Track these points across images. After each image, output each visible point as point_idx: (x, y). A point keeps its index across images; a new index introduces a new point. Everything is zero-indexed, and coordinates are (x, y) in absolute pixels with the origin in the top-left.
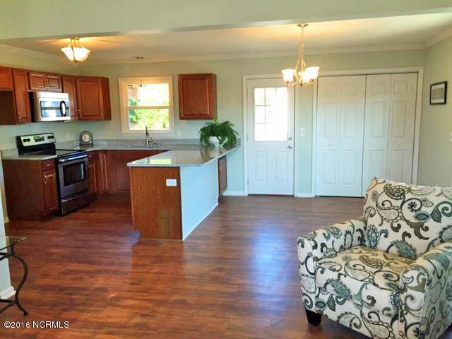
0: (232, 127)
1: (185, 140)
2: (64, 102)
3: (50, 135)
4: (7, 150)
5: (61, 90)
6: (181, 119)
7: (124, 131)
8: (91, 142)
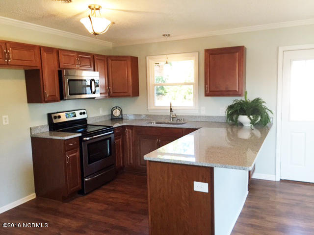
0: (263, 104)
1: (209, 117)
2: (93, 80)
3: (82, 111)
4: (37, 127)
5: (92, 69)
6: (206, 95)
7: (151, 107)
8: (121, 116)
